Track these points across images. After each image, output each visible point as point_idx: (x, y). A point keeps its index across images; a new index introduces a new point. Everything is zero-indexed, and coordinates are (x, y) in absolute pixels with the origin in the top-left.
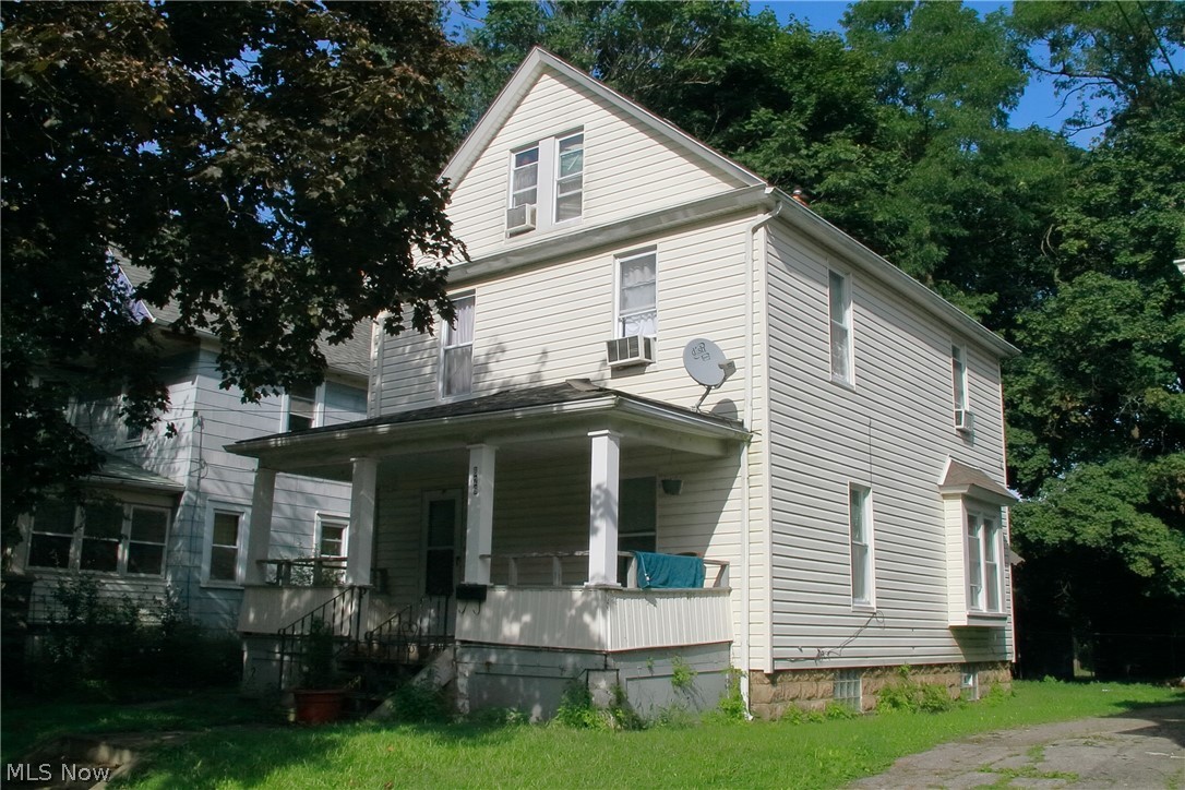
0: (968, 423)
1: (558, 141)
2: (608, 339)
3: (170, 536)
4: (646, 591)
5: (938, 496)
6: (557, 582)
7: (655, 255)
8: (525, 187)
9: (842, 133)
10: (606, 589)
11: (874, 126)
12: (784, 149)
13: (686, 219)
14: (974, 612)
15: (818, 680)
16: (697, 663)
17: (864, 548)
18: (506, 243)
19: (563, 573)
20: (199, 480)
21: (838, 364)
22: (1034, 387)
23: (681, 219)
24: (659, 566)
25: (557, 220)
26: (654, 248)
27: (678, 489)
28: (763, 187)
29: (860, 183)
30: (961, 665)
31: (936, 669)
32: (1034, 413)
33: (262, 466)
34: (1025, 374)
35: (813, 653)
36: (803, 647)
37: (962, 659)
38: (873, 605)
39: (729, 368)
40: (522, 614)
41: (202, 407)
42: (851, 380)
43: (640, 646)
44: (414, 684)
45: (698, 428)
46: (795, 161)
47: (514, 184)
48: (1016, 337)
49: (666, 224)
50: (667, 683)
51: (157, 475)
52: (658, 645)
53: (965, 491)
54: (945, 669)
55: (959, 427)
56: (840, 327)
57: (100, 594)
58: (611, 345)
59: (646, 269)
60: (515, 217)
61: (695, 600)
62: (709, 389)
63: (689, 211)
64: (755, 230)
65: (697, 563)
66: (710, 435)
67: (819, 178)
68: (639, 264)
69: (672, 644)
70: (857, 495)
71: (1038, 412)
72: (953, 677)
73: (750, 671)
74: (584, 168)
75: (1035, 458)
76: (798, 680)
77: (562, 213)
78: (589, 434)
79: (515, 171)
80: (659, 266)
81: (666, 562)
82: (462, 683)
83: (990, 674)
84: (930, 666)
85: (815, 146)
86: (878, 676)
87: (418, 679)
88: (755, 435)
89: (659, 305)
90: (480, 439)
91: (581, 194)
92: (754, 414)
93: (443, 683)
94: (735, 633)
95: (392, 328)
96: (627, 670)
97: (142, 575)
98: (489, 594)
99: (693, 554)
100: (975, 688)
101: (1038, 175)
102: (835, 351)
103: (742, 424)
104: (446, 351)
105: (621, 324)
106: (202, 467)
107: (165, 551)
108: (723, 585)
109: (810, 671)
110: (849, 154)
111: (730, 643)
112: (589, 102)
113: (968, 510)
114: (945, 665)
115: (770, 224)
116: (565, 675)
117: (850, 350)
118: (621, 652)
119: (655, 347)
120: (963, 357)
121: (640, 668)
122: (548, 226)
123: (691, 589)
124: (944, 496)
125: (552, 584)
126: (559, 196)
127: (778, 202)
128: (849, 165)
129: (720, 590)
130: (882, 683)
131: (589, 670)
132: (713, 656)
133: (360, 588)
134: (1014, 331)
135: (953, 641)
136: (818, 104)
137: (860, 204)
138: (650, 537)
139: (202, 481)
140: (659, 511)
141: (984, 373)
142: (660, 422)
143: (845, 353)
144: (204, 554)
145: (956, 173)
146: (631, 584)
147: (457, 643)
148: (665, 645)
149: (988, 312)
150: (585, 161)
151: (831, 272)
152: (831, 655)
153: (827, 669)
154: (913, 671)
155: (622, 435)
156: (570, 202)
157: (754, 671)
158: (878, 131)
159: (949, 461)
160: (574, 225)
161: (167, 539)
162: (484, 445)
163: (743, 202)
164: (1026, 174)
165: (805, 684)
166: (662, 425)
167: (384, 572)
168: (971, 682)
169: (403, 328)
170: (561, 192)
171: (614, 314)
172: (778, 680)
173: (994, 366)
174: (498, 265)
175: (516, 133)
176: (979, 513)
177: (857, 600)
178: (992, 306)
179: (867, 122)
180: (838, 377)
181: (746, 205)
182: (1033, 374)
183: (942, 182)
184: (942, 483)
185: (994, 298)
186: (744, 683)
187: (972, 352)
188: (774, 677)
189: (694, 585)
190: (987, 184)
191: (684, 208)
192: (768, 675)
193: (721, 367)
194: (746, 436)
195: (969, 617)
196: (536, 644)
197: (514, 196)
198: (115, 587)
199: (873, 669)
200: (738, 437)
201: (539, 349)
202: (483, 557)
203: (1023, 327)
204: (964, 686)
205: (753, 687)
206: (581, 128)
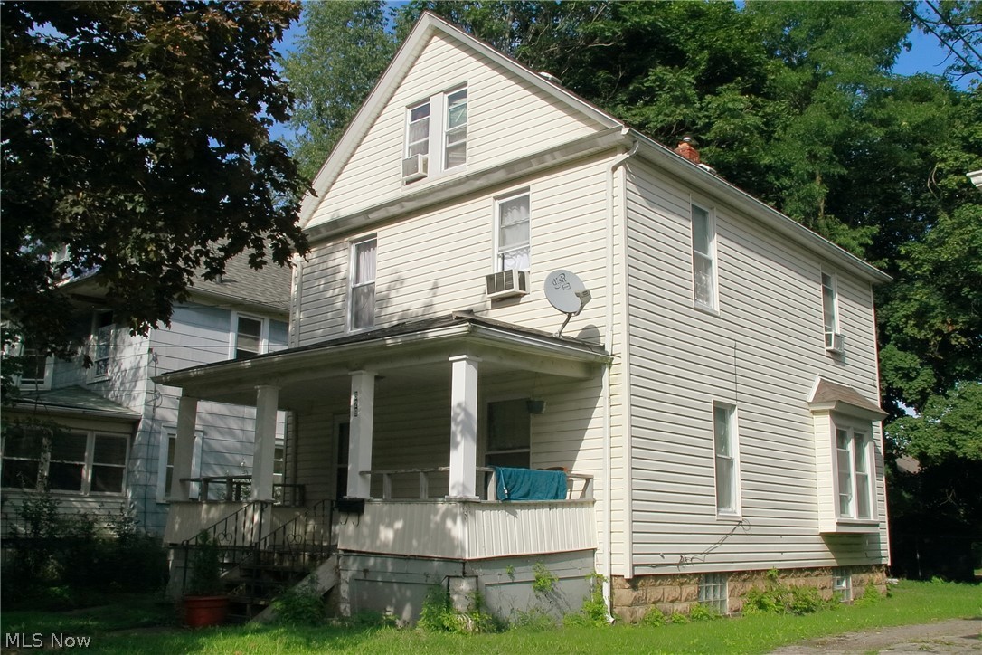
0: (839, 344)
1: (446, 96)
2: (487, 274)
3: (130, 459)
4: (507, 501)
5: (808, 413)
6: (424, 495)
7: (528, 195)
8: (419, 139)
9: (732, 85)
10: (465, 502)
11: (764, 79)
12: (677, 101)
13: (555, 162)
14: (844, 520)
15: (681, 584)
16: (557, 569)
17: (730, 462)
18: (402, 191)
19: (429, 487)
20: (154, 409)
21: (701, 290)
22: (918, 311)
23: (550, 162)
24: (520, 480)
25: (447, 165)
26: (528, 189)
27: (541, 409)
28: (620, 129)
29: (745, 129)
30: (833, 568)
31: (806, 573)
32: (918, 336)
33: (185, 395)
34: (910, 300)
35: (677, 559)
36: (665, 554)
37: (834, 563)
38: (739, 514)
39: (585, 296)
40: (394, 522)
41: (156, 344)
42: (715, 305)
43: (499, 555)
44: (297, 590)
45: (557, 352)
46: (685, 110)
47: (410, 137)
48: (899, 266)
49: (536, 166)
50: (529, 589)
51: (120, 405)
52: (518, 553)
53: (833, 407)
54: (816, 572)
55: (829, 348)
56: (705, 259)
57: (61, 511)
58: (490, 278)
59: (522, 208)
60: (410, 166)
61: (558, 512)
62: (570, 316)
63: (557, 154)
64: (615, 169)
65: (559, 477)
66: (572, 358)
67: (708, 126)
68: (517, 203)
69: (533, 552)
70: (722, 412)
71: (922, 335)
72: (826, 579)
73: (611, 576)
74: (468, 120)
75: (919, 379)
76: (660, 585)
77: (451, 161)
78: (450, 359)
79: (411, 125)
80: (532, 206)
81: (526, 476)
82: (344, 590)
83: (865, 577)
84: (800, 570)
85: (708, 97)
86: (745, 580)
87: (300, 585)
88: (615, 358)
89: (532, 241)
90: (360, 366)
91: (464, 144)
92: (615, 339)
93: (327, 589)
94: (599, 541)
95: (256, 263)
96: (487, 577)
97: (108, 493)
98: (367, 507)
99: (561, 469)
100: (848, 590)
101: (920, 117)
102: (697, 280)
103: (603, 348)
104: (353, 289)
105: (500, 259)
106: (157, 398)
107: (125, 472)
108: (588, 496)
109: (673, 576)
110: (736, 104)
111: (594, 550)
112: (472, 59)
113: (836, 425)
114: (817, 568)
115: (630, 164)
116: (430, 581)
117: (714, 279)
118: (480, 560)
119: (530, 280)
120: (834, 284)
121: (500, 575)
122: (438, 173)
123: (552, 501)
124: (813, 412)
125: (418, 497)
126: (448, 146)
127: (635, 142)
128: (734, 113)
129: (585, 501)
130: (749, 586)
131: (449, 577)
132: (576, 563)
133: (262, 503)
134: (899, 262)
135: (825, 547)
136: (710, 60)
137: (748, 149)
138: (524, 453)
139: (157, 410)
140: (532, 430)
141: (855, 299)
142: (519, 347)
143: (709, 281)
144: (160, 474)
145: (835, 117)
146: (491, 498)
147: (341, 552)
148: (525, 553)
149: (871, 242)
150: (469, 113)
151: (693, 206)
152: (693, 561)
153: (690, 574)
154: (782, 575)
155: (480, 359)
156: (455, 152)
157: (615, 576)
158: (767, 83)
159: (818, 380)
160: (460, 171)
161: (126, 461)
162: (362, 371)
163: (603, 143)
164: (908, 117)
165: (668, 589)
166: (524, 350)
167: (302, 487)
168: (844, 584)
169: (265, 263)
170: (450, 142)
171: (493, 250)
172: (639, 584)
173: (867, 292)
174: (395, 210)
175: (411, 92)
176: (849, 427)
177: (722, 509)
178: (874, 238)
179: (758, 75)
180: (702, 304)
181: (606, 146)
182: (915, 300)
183: (821, 126)
184: (810, 400)
185: (876, 229)
186: (606, 587)
187: (843, 279)
188: (634, 582)
189: (556, 497)
190: (871, 125)
191: (551, 151)
192: (628, 581)
193: (578, 295)
194: (607, 359)
195: (838, 524)
196: (404, 553)
197: (410, 148)
198: (81, 504)
199: (740, 573)
200: (598, 360)
201: (430, 285)
202: (362, 474)
203: (906, 257)
204: (836, 588)
205: (615, 591)
206: (465, 84)
